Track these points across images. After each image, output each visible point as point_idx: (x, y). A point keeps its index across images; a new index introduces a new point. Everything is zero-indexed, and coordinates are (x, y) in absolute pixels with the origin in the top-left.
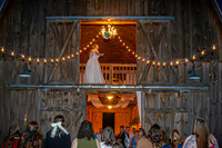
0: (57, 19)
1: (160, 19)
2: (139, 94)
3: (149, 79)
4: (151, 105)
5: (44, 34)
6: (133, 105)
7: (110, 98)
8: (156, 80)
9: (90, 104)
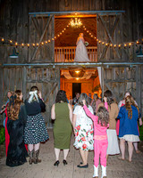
0: (37, 15)
1: (114, 13)
2: (99, 69)
3: (107, 57)
4: (109, 77)
5: (27, 26)
6: (95, 77)
7: (77, 72)
8: (112, 58)
9: (63, 77)
